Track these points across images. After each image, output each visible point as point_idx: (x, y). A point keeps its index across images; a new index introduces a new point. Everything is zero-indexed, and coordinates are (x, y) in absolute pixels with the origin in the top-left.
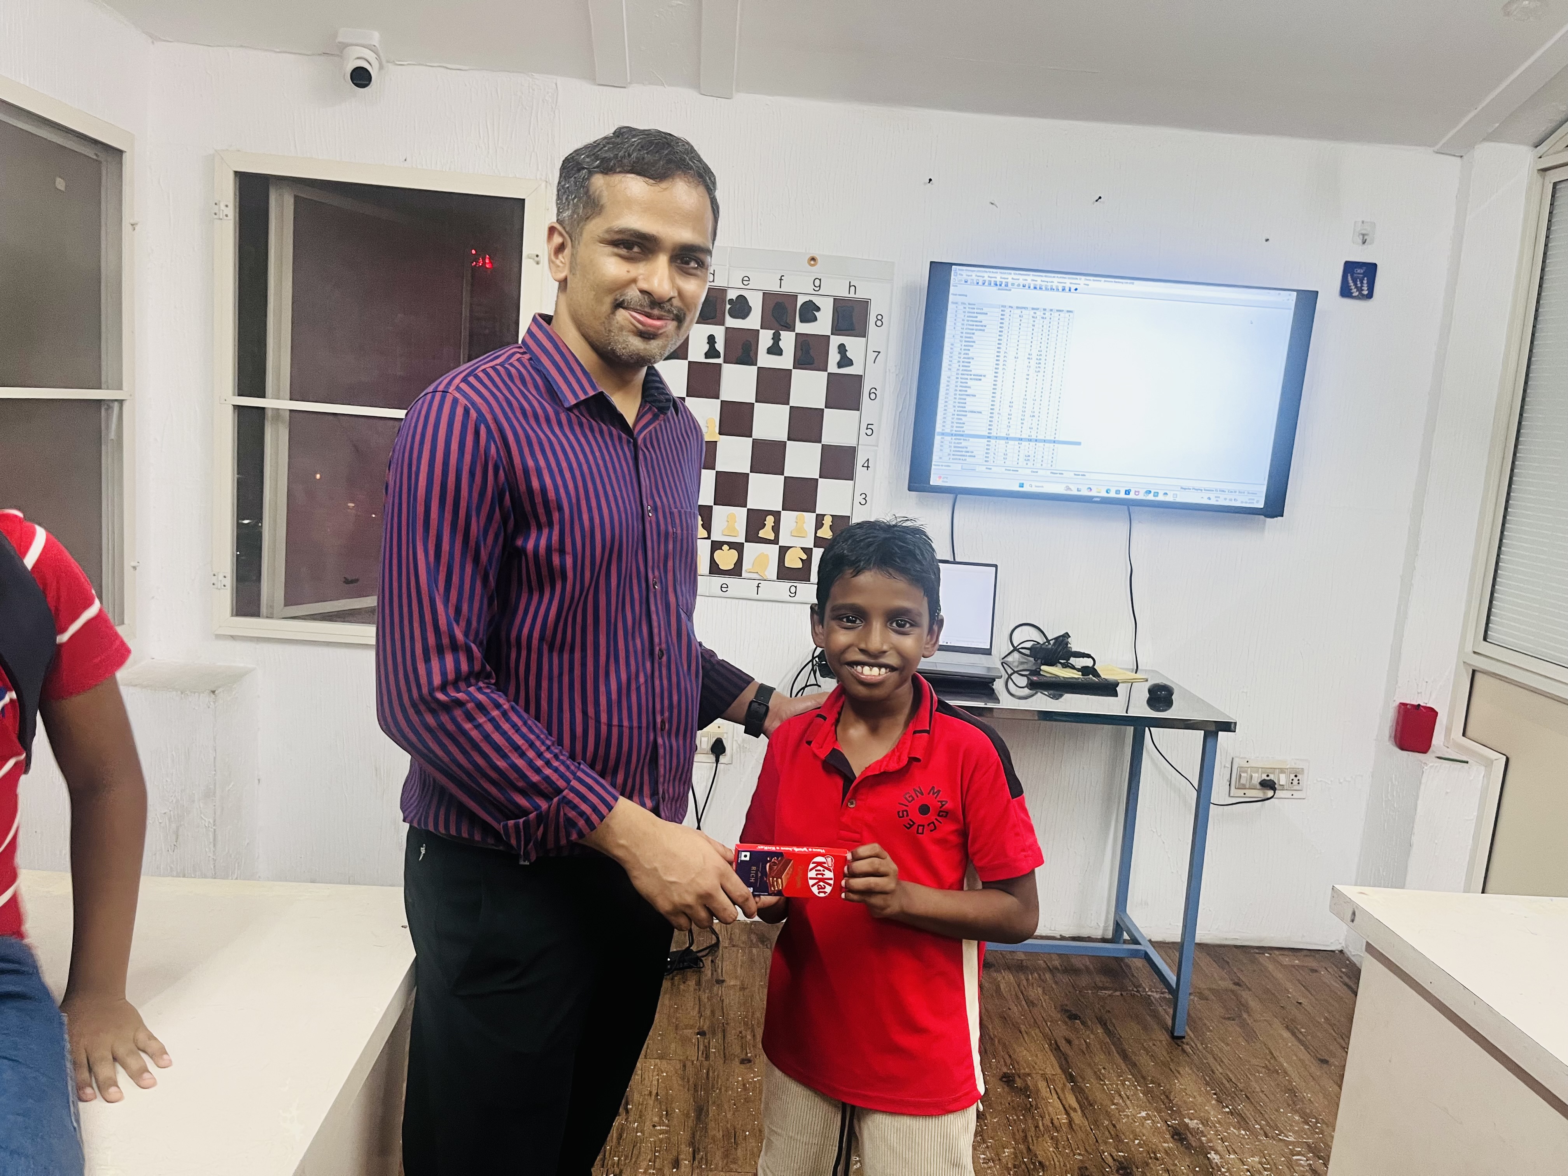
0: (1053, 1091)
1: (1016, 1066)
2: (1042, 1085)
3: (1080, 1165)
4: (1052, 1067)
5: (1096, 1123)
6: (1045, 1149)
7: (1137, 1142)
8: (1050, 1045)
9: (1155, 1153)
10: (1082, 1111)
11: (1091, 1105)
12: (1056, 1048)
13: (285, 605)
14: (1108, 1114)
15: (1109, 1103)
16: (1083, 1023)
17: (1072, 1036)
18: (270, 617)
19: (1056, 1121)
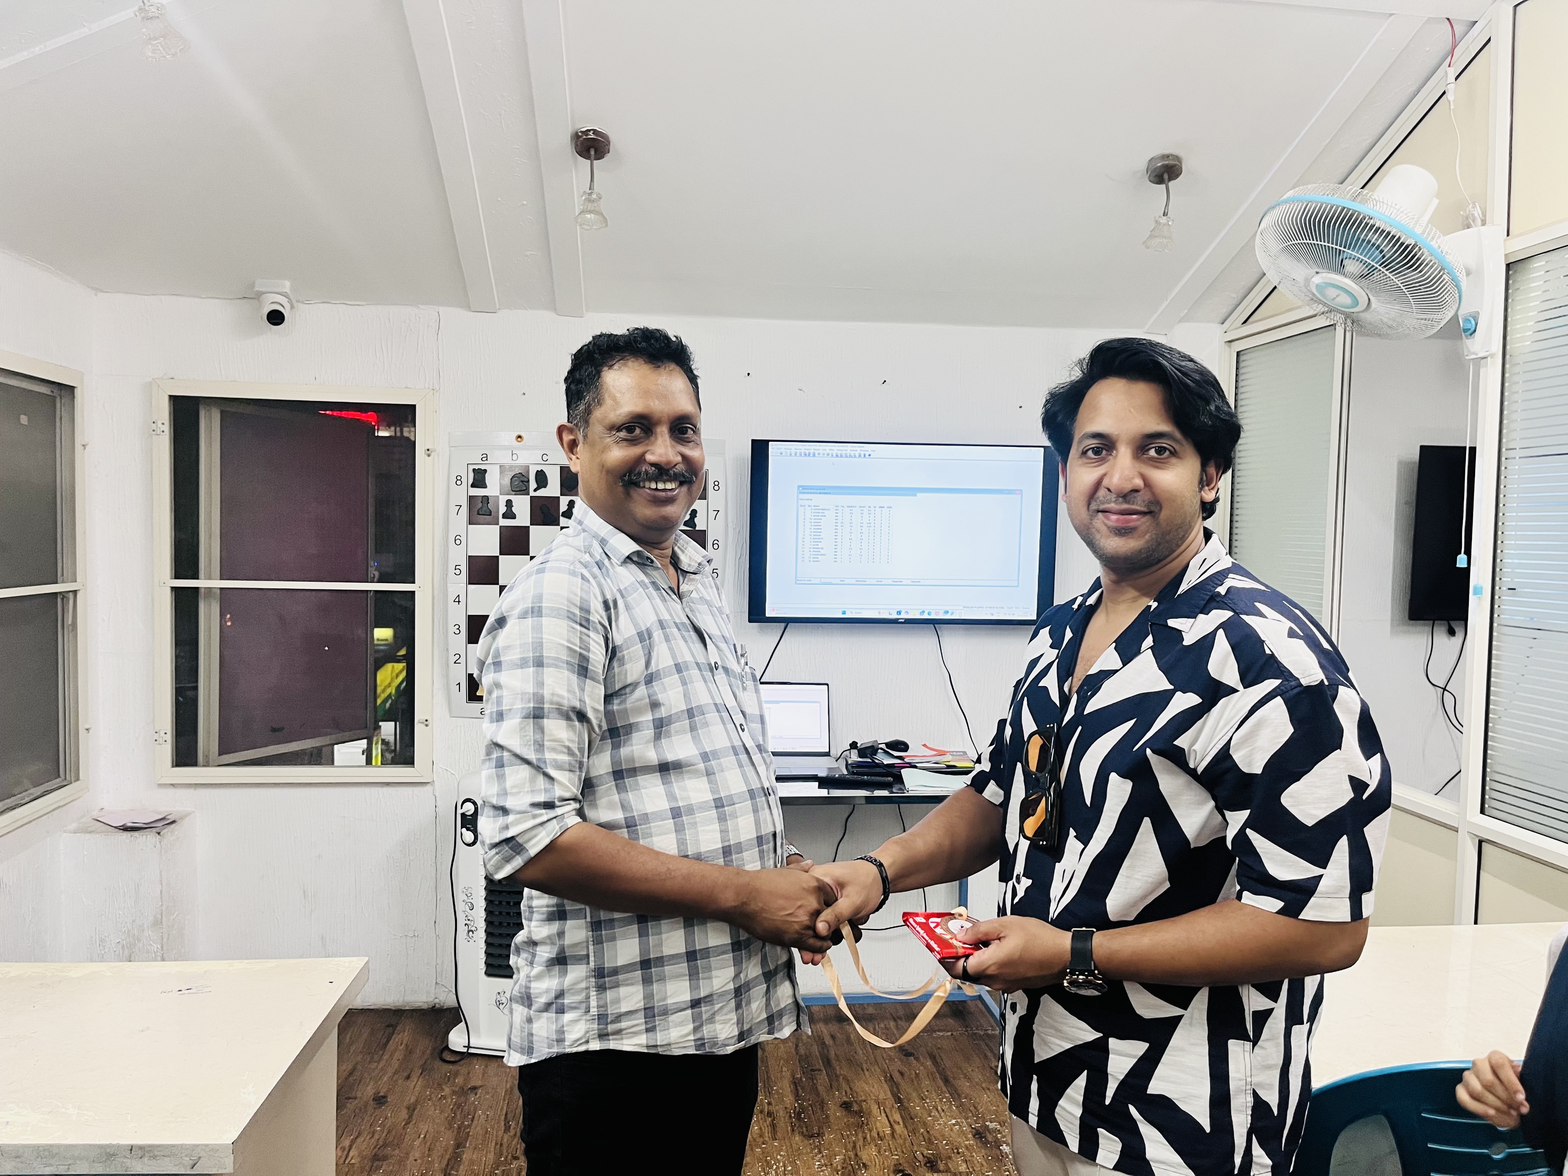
0: (882, 1111)
1: (855, 1095)
2: (875, 1109)
3: (896, 1163)
4: (883, 1092)
5: (914, 1131)
6: (869, 1154)
7: (944, 1142)
8: (885, 1077)
9: (957, 1149)
10: (904, 1123)
11: (912, 1119)
12: (890, 1080)
13: (220, 755)
14: (925, 1124)
15: (926, 1115)
16: (915, 1058)
17: (905, 1069)
18: (207, 765)
19: (881, 1134)
